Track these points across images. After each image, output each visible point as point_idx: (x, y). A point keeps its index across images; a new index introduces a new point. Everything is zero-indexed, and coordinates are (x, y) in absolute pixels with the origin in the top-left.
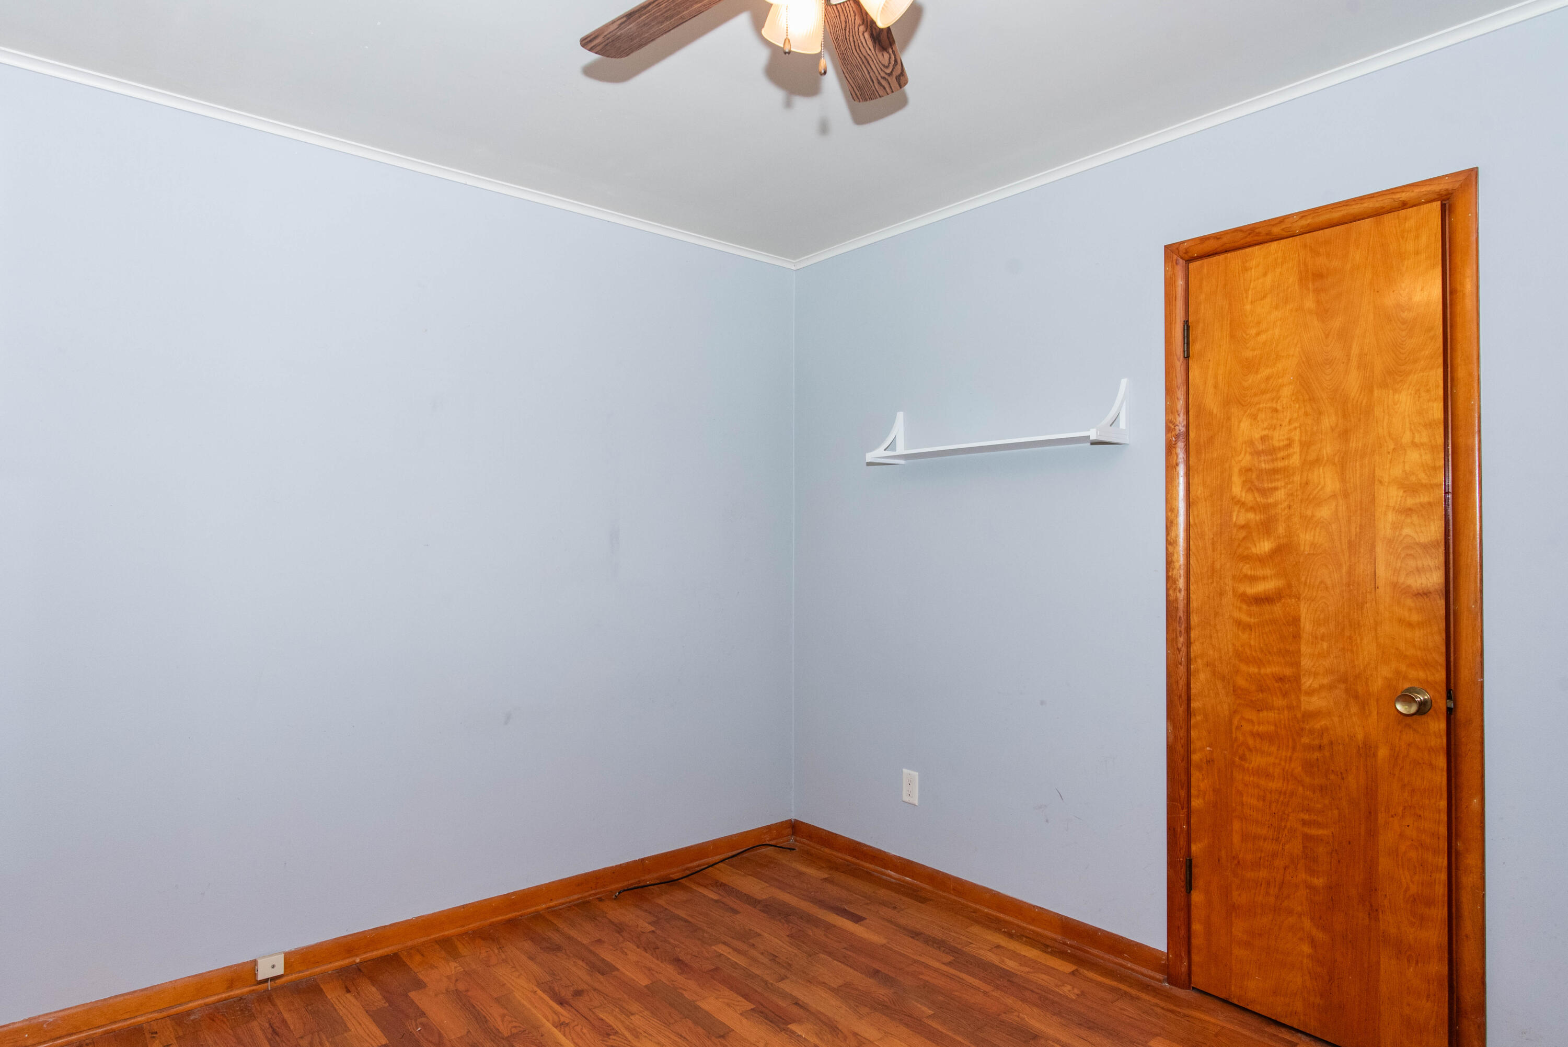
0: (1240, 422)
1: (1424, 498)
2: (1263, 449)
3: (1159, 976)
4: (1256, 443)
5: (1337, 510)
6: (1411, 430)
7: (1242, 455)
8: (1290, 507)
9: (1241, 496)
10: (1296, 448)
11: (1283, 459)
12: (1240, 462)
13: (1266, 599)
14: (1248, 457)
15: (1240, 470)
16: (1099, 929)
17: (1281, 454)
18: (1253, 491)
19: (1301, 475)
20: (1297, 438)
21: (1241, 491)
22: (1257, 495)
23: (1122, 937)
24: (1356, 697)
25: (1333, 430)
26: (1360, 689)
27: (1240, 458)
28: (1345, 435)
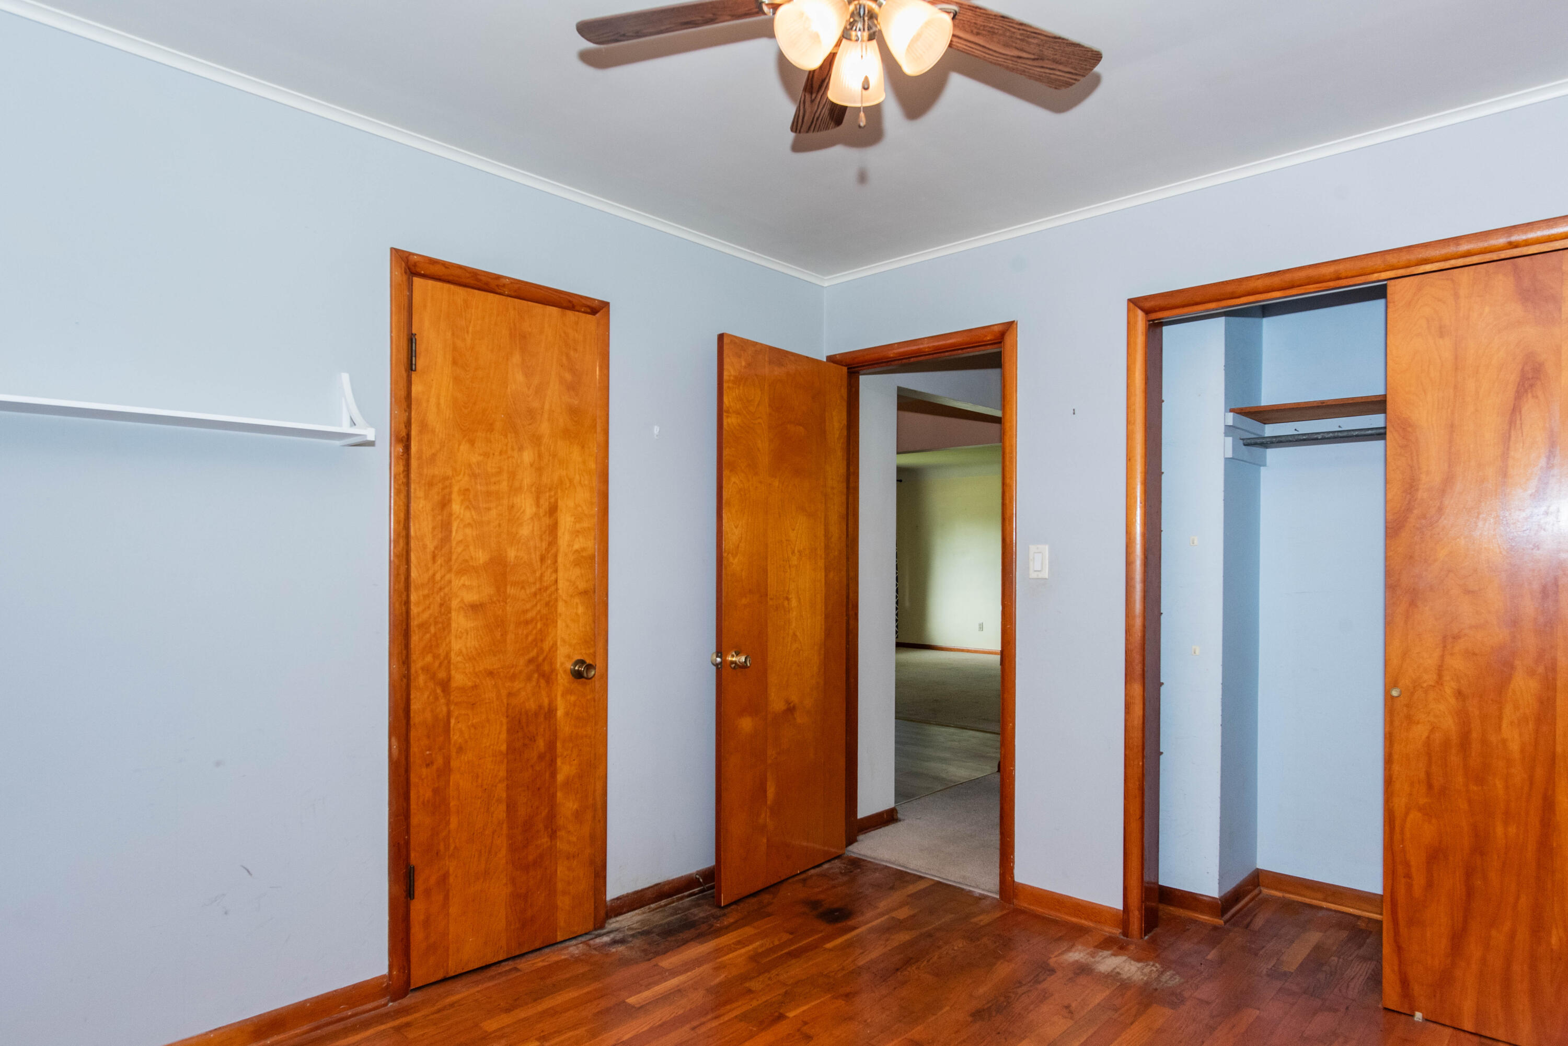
0: (459, 445)
1: (585, 524)
2: (479, 473)
3: (383, 1001)
4: (474, 466)
5: (533, 530)
6: (579, 474)
7: (461, 476)
8: (499, 525)
9: (460, 513)
10: (505, 476)
11: (495, 483)
12: (459, 481)
13: (481, 605)
14: (466, 478)
15: (460, 490)
16: (306, 1000)
17: (493, 480)
18: (470, 509)
19: (509, 500)
20: (505, 468)
21: (460, 509)
22: (473, 513)
23: (335, 991)
24: (543, 676)
25: (531, 465)
26: (546, 668)
27: (459, 478)
28: (539, 470)
